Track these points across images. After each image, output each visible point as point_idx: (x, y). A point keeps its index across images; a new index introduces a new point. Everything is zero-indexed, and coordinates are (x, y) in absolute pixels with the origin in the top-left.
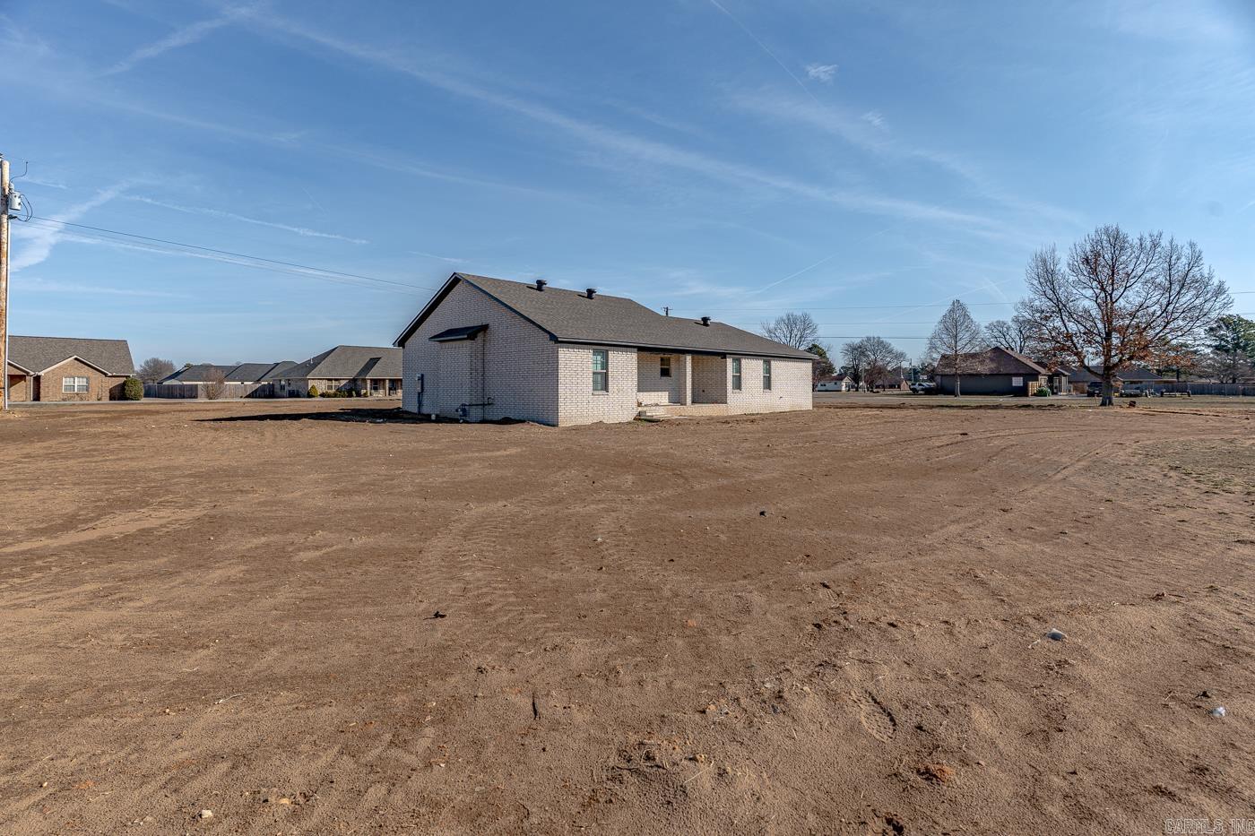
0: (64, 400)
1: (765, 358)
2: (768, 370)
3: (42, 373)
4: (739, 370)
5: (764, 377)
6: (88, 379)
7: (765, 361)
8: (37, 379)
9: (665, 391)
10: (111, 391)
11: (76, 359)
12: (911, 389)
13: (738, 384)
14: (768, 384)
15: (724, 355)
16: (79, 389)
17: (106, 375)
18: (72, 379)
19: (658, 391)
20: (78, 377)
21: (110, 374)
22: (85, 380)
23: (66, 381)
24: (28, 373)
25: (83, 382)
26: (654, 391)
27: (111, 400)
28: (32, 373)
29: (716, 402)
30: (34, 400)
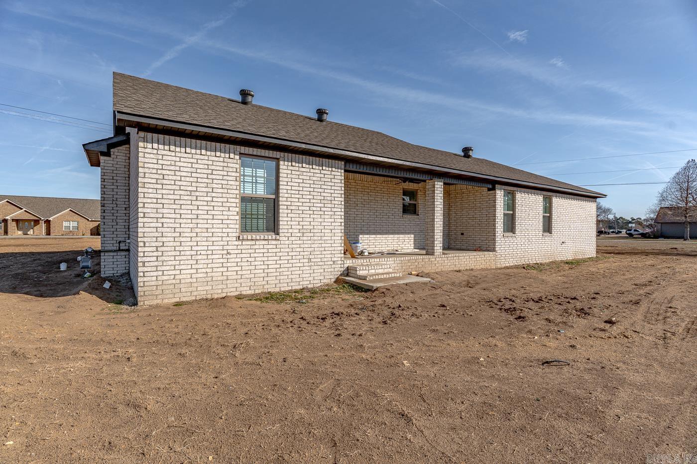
0: (62, 235)
1: (545, 193)
2: (548, 209)
3: (51, 219)
4: (511, 206)
5: (544, 217)
6: (78, 222)
7: (545, 198)
8: (48, 222)
9: (409, 233)
10: (91, 230)
11: (71, 210)
12: (627, 234)
13: (510, 225)
14: (548, 227)
15: (492, 184)
16: (73, 229)
17: (88, 220)
18: (69, 222)
19: (398, 233)
20: (72, 221)
21: (90, 220)
22: (76, 223)
23: (65, 224)
24: (40, 218)
25: (75, 224)
26: (392, 233)
27: (91, 235)
28: (42, 219)
29: (479, 249)
30: (47, 235)
